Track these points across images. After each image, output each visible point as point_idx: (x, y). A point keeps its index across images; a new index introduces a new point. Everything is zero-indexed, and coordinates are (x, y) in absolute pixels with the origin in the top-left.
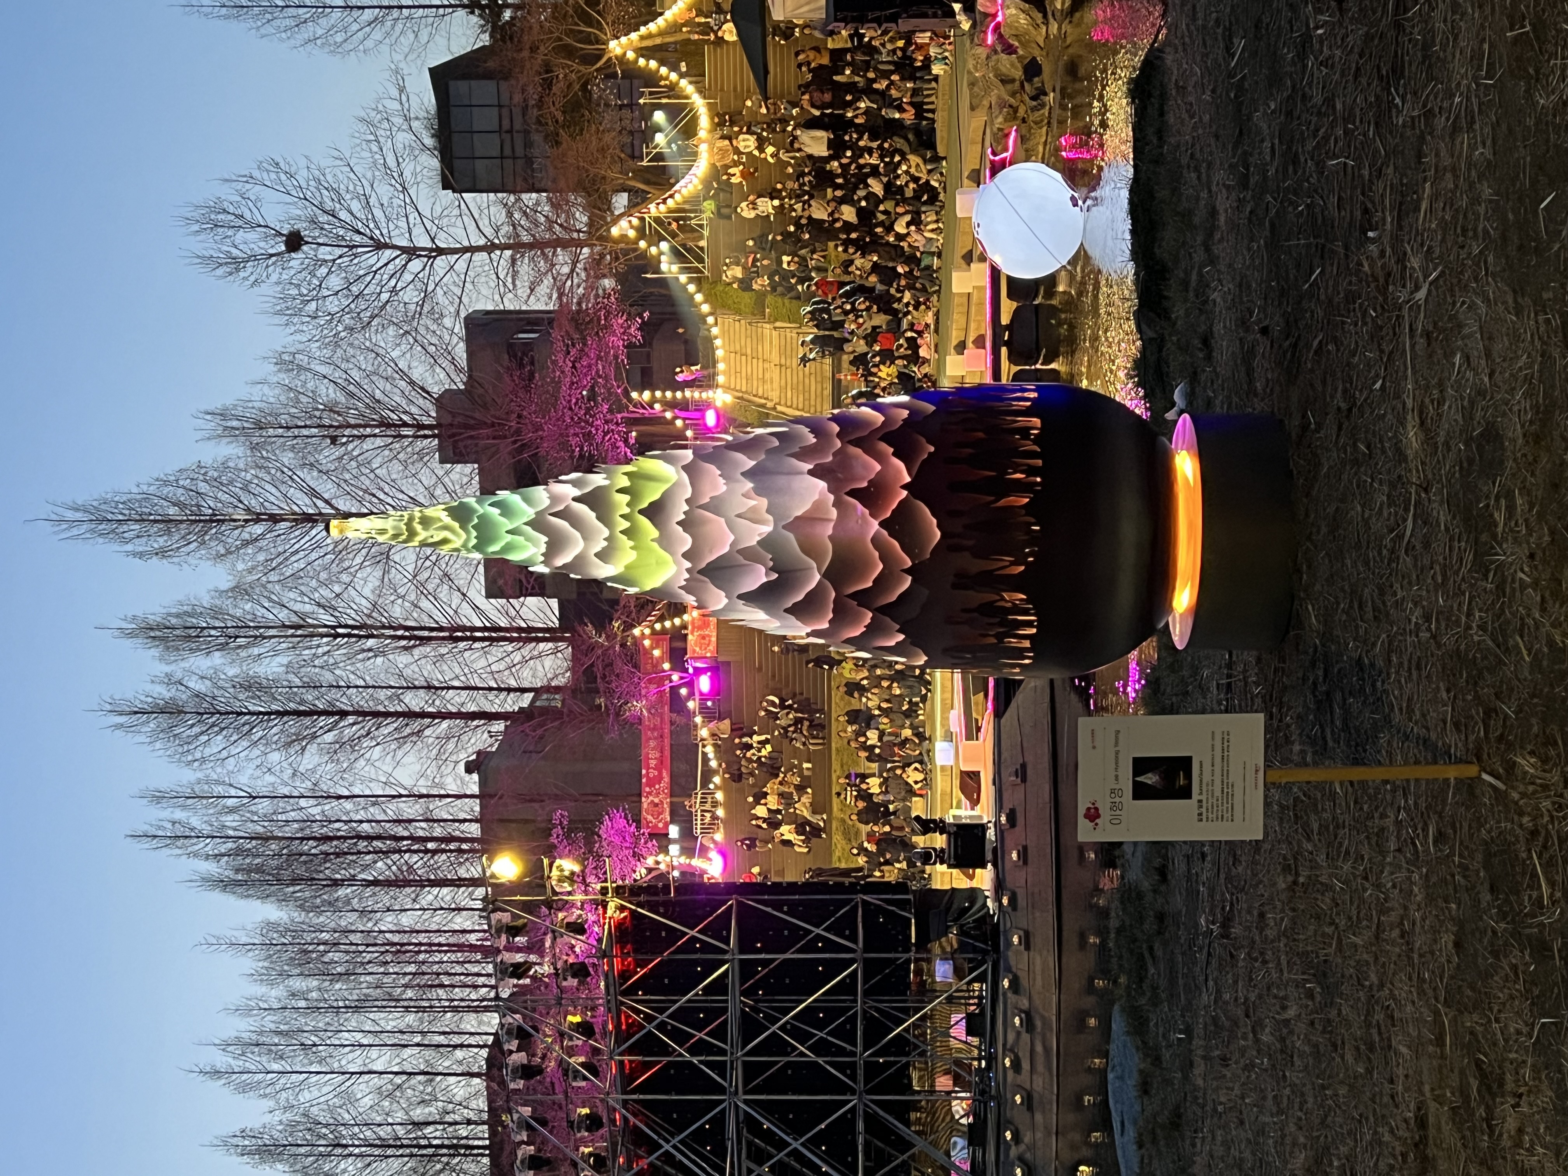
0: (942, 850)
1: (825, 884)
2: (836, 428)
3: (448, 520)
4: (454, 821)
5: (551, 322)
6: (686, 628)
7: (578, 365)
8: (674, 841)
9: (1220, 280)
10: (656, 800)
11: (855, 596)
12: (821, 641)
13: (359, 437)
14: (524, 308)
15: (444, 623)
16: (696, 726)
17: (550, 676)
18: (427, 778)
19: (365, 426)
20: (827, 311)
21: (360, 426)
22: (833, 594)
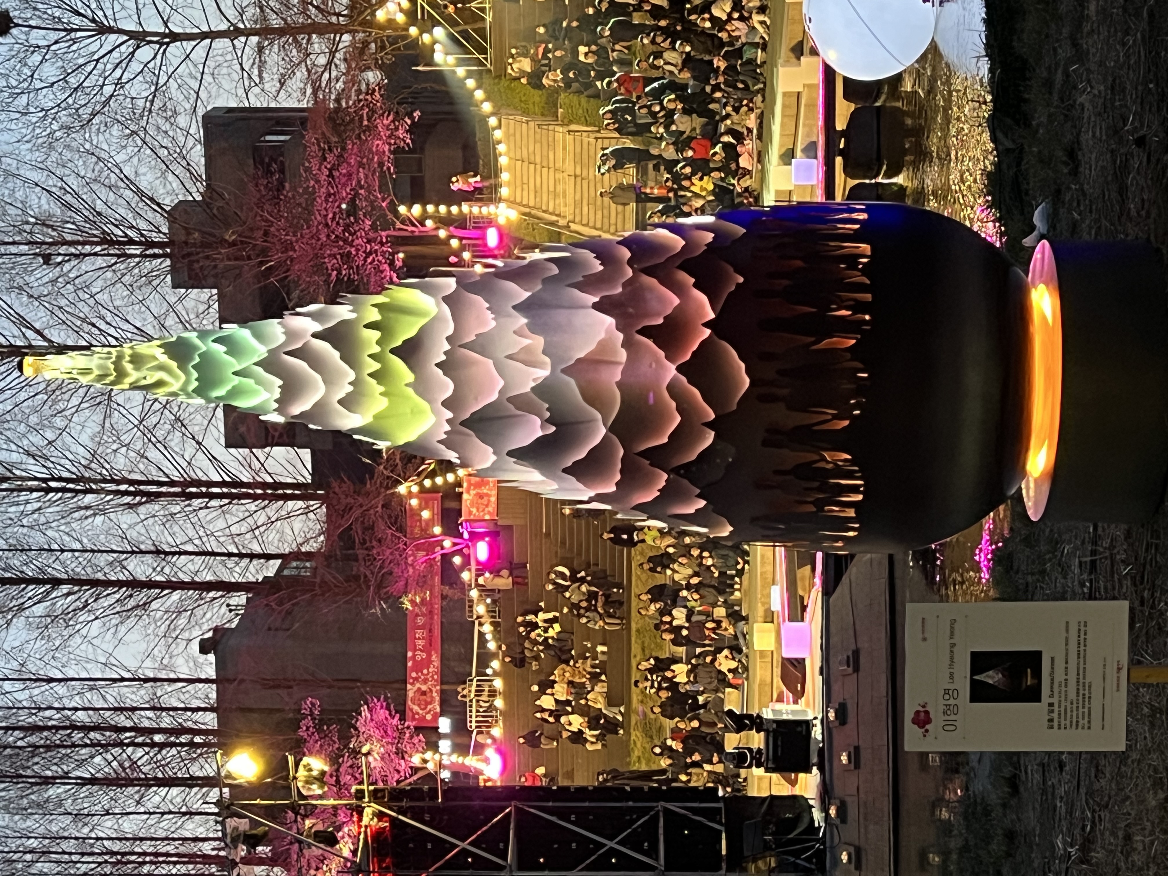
0: (759, 750)
1: (620, 790)
2: (627, 254)
3: (164, 359)
4: (186, 709)
5: (303, 122)
6: (460, 485)
7: (336, 174)
8: (445, 736)
9: (1089, 81)
10: (424, 688)
11: (647, 454)
12: (608, 507)
13: (76, 256)
14: (273, 105)
15: (176, 476)
16: (471, 601)
17: (300, 540)
18: (154, 659)
19: (84, 243)
20: (632, 113)
21: (78, 243)
22: (621, 452)
